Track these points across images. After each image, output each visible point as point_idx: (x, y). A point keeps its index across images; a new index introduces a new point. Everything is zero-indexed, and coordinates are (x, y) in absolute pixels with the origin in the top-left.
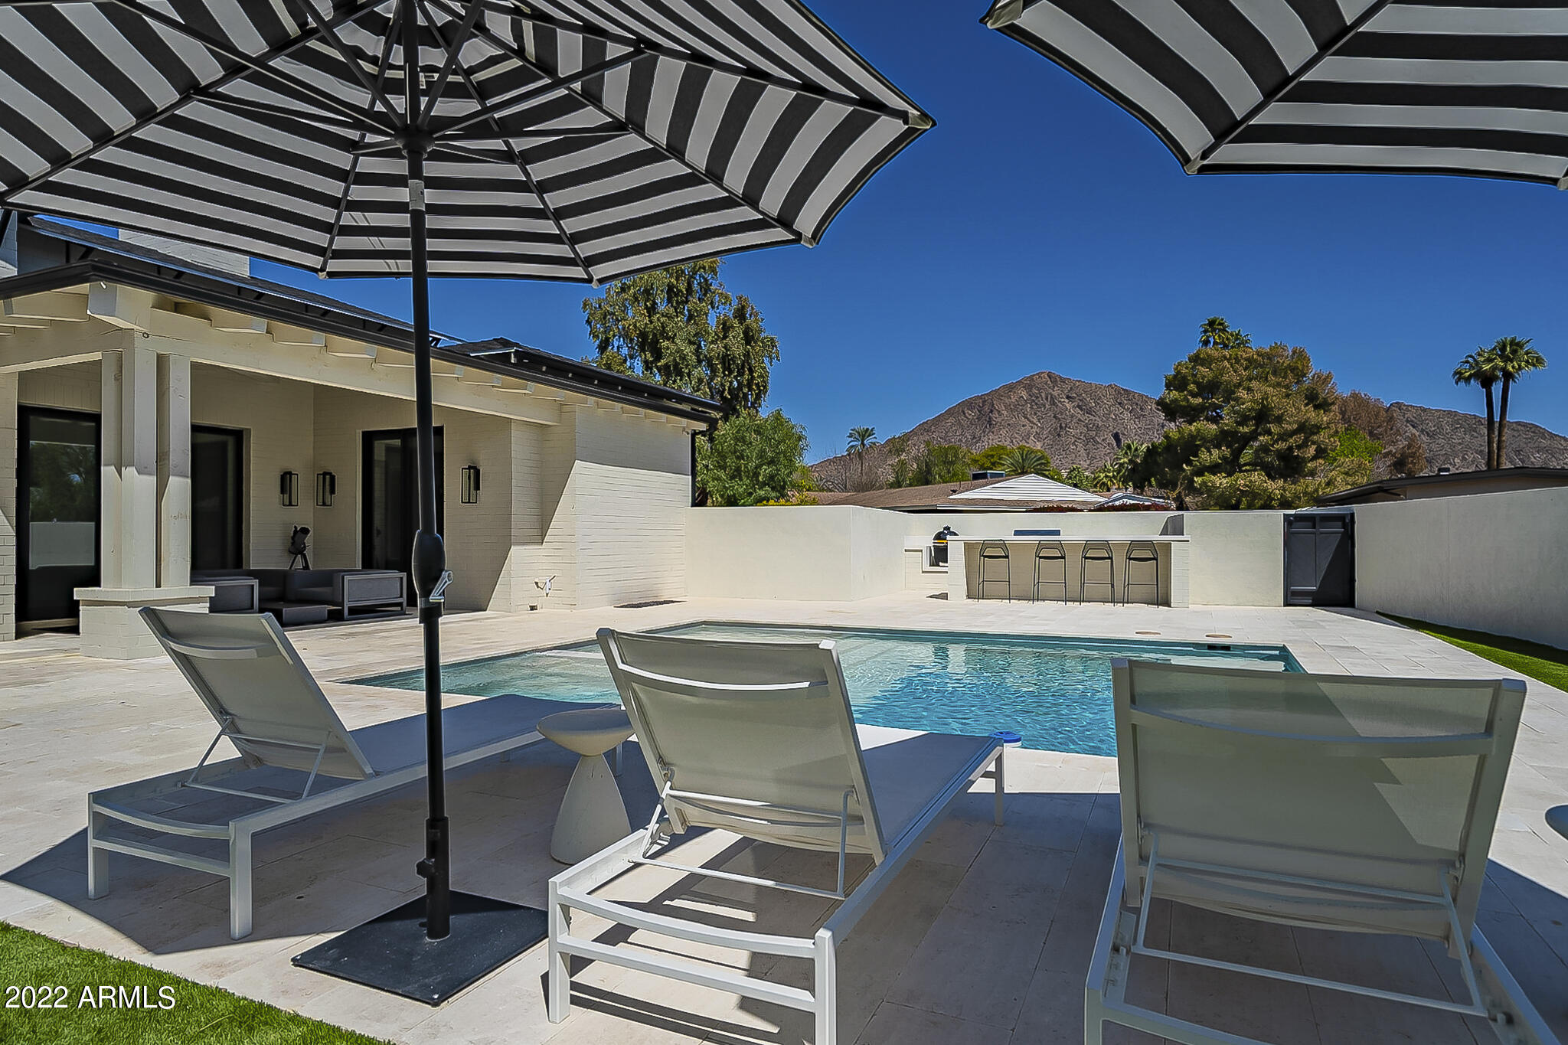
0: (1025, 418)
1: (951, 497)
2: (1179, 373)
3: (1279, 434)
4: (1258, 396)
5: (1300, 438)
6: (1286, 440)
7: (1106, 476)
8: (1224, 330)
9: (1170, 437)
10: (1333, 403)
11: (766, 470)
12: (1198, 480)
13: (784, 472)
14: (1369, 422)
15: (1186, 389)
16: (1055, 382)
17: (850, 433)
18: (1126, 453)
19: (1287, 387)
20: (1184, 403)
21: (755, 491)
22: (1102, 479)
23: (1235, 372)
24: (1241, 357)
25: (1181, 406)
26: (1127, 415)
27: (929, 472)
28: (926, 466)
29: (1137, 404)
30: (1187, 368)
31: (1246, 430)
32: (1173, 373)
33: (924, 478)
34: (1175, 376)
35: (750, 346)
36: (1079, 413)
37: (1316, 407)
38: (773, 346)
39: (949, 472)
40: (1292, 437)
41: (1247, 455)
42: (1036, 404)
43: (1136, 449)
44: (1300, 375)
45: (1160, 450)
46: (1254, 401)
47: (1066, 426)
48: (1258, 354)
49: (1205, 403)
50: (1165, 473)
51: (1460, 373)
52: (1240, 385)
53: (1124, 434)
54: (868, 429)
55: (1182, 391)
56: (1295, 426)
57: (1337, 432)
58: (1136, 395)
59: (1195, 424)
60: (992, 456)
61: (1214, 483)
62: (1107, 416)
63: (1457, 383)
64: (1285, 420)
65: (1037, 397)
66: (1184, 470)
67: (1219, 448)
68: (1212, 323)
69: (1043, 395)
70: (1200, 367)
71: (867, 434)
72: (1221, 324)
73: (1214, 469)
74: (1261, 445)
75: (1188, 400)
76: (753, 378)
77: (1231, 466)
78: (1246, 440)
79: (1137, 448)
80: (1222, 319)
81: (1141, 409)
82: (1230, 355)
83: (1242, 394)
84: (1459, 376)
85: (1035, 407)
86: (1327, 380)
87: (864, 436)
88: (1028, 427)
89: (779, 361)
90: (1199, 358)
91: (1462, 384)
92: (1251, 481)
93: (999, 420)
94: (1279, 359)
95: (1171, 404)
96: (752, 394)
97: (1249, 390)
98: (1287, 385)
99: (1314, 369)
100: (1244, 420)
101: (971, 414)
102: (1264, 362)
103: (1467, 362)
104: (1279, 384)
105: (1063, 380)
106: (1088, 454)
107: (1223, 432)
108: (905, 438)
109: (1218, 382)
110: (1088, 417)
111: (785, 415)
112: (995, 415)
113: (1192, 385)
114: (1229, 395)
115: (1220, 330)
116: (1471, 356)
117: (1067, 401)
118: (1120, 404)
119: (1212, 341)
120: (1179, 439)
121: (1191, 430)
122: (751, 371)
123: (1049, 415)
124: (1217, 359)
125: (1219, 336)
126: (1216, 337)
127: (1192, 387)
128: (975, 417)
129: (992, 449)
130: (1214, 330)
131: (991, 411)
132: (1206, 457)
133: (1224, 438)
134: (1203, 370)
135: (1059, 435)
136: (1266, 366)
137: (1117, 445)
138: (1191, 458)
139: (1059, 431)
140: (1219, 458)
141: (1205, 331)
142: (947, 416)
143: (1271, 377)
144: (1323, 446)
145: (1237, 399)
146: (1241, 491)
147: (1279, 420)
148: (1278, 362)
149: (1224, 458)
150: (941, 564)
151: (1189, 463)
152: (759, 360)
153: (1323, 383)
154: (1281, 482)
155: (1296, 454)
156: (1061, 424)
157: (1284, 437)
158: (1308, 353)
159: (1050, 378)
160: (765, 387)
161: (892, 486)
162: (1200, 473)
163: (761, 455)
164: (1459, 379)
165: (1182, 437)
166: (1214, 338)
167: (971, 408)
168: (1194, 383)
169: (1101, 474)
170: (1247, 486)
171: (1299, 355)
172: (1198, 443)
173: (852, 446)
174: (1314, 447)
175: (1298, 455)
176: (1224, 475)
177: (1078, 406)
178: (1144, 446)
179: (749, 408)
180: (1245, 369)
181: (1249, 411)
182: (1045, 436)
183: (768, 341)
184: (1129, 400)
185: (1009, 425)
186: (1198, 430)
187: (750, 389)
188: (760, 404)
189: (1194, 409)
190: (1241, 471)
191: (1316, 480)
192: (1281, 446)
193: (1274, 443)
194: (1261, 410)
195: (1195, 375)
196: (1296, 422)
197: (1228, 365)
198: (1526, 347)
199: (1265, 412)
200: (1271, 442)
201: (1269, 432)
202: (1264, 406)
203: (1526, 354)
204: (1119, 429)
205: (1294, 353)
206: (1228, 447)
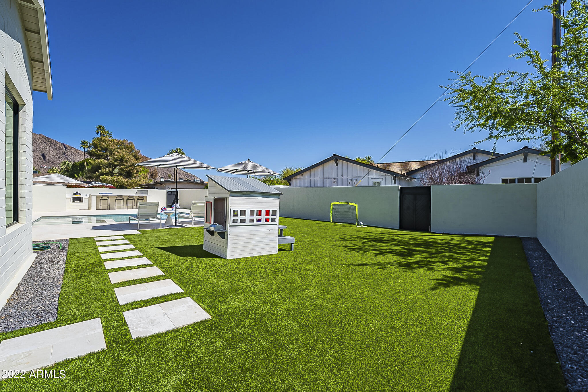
2: (94, 143)
3: (127, 166)
4: (121, 154)
5: (132, 167)
6: (129, 168)
7: (53, 172)
8: (104, 130)
9: (91, 163)
10: (141, 159)
12: (101, 177)
15: (97, 149)
19: (129, 153)
20: (96, 153)
23: (113, 146)
24: (115, 141)
26: (48, 147)
29: (53, 144)
30: (97, 142)
31: (117, 163)
32: (92, 143)
37: (137, 159)
41: (116, 171)
44: (132, 150)
45: (78, 165)
46: (119, 155)
48: (120, 141)
49: (104, 154)
52: (114, 150)
53: (47, 155)
56: (131, 164)
58: (53, 140)
59: (100, 160)
61: (107, 179)
62: (38, 146)
64: (128, 162)
66: (96, 174)
67: (108, 168)
68: (100, 127)
70: (102, 142)
73: (107, 174)
74: (121, 168)
75: (98, 152)
77: (112, 174)
78: (115, 166)
79: (67, 163)
80: (104, 127)
81: (55, 146)
82: (111, 140)
83: (116, 153)
95: (92, 152)
97: (118, 152)
99: (136, 148)
100: (116, 160)
103: (170, 152)
104: (126, 152)
107: (110, 164)
109: (108, 148)
114: (111, 153)
115: (103, 130)
118: (45, 142)
121: (99, 162)
126: (102, 132)
130: (101, 129)
132: (104, 170)
133: (109, 165)
134: (103, 144)
136: (122, 145)
137: (43, 158)
138: (99, 170)
140: (108, 171)
141: (98, 129)
143: (124, 149)
144: (138, 170)
145: (114, 154)
146: (115, 181)
147: (126, 162)
148: (126, 145)
149: (110, 171)
150: (76, 202)
151: (98, 172)
153: (138, 153)
154: (127, 179)
158: (134, 144)
162: (102, 175)
165: (96, 163)
166: (101, 132)
168: (100, 147)
169: (51, 171)
170: (117, 180)
172: (101, 166)
174: (136, 170)
175: (132, 172)
176: (110, 176)
178: (70, 163)
180: (116, 145)
181: (118, 158)
184: (49, 142)
186: (101, 162)
189: (99, 155)
190: (115, 175)
191: (136, 179)
192: (127, 169)
193: (125, 168)
194: (121, 158)
195: (100, 145)
196: (132, 163)
197: (111, 144)
198: (182, 151)
199: (123, 159)
200: (124, 168)
201: (124, 165)
202: (122, 157)
203: (182, 152)
204: (45, 152)
205: (130, 143)
206: (111, 168)
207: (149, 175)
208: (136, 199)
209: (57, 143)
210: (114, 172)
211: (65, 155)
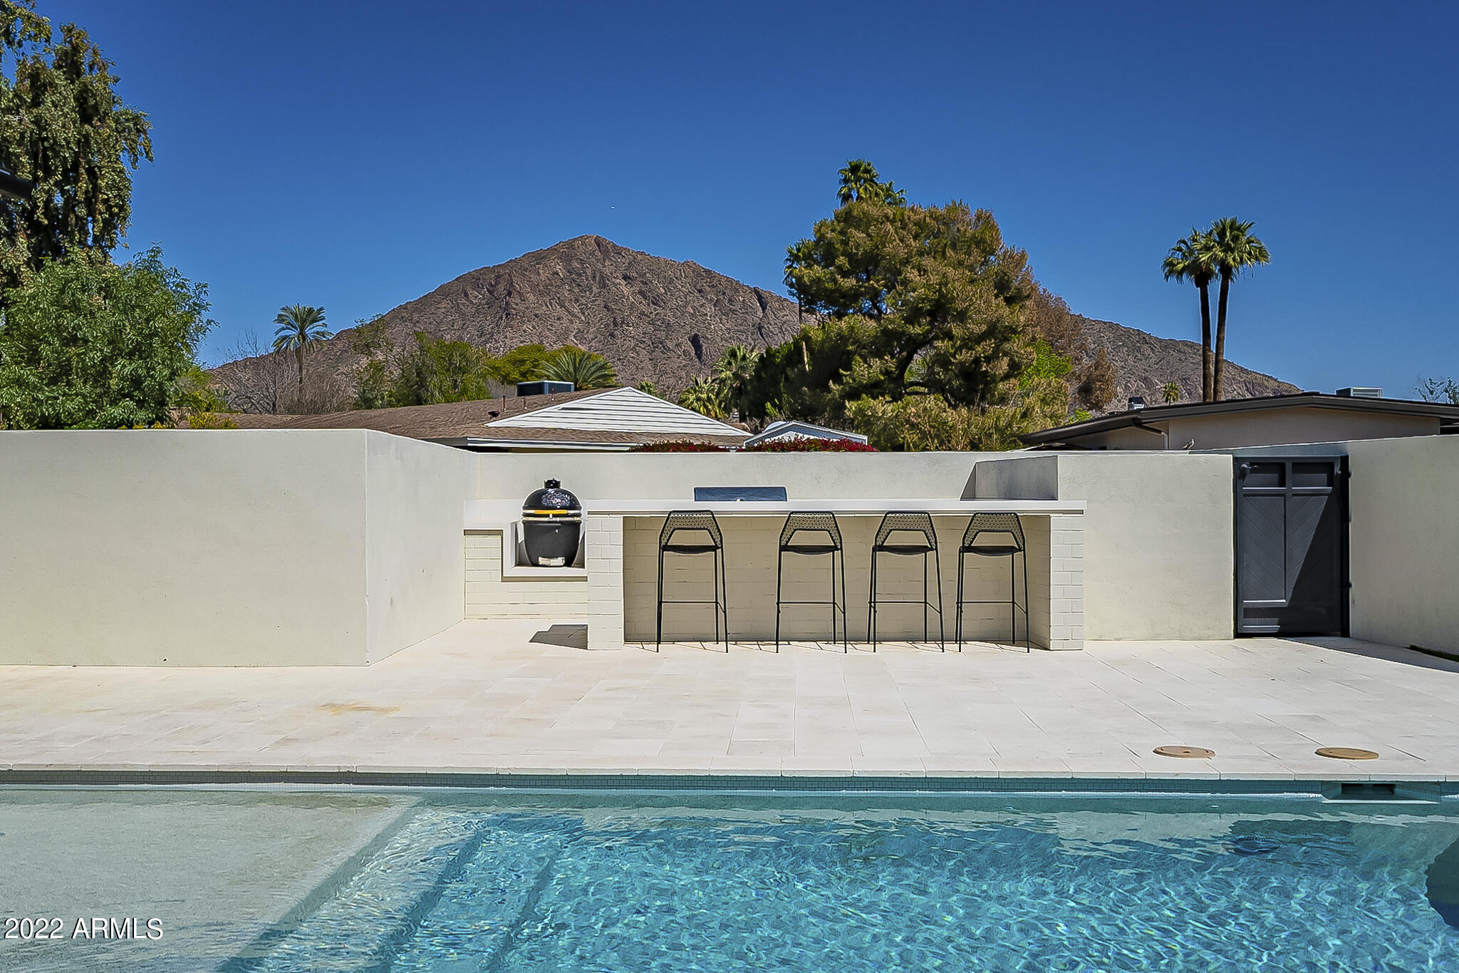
0: (562, 306)
1: (490, 425)
2: (821, 238)
3: (963, 339)
4: (934, 279)
5: (989, 345)
6: (972, 349)
7: (698, 399)
8: (871, 181)
9: (810, 338)
10: (1028, 297)
11: (124, 366)
12: (851, 406)
13: (162, 372)
14: (1050, 329)
15: (832, 264)
16: (605, 253)
17: (280, 316)
18: (730, 363)
19: (971, 268)
20: (830, 286)
21: (101, 408)
22: (692, 403)
23: (902, 241)
24: (909, 219)
25: (826, 289)
26: (709, 309)
27: (422, 384)
28: (418, 375)
29: (724, 294)
30: (833, 231)
31: (918, 330)
32: (813, 239)
33: (414, 394)
34: (817, 243)
35: (91, 125)
36: (641, 302)
37: (1009, 301)
38: (138, 131)
39: (455, 386)
40: (979, 344)
41: (915, 371)
42: (579, 285)
43: (744, 358)
44: (988, 251)
45: (778, 360)
46: (928, 286)
47: (623, 322)
48: (931, 217)
49: (860, 286)
50: (802, 395)
51: (1171, 264)
52: (906, 262)
53: (707, 338)
54: (311, 311)
55: (827, 266)
56: (984, 328)
57: (1034, 339)
58: (723, 279)
59: (846, 319)
60: (523, 362)
61: (874, 411)
62: (681, 309)
63: (1167, 277)
64: (971, 317)
65: (580, 275)
66: (830, 390)
67: (881, 358)
68: (855, 169)
69: (589, 272)
70: (853, 231)
71: (311, 318)
72: (868, 171)
73: (874, 389)
74: (937, 354)
75: (835, 281)
76: (96, 188)
77: (894, 386)
78: (914, 345)
79: (744, 356)
80: (869, 165)
81: (730, 300)
82: (894, 214)
83: (912, 274)
84: (1171, 269)
85: (576, 290)
86: (1020, 261)
87: (304, 321)
88: (565, 321)
89: (151, 159)
90: (851, 216)
91: (1173, 280)
92: (925, 409)
93: (522, 307)
94: (959, 226)
95: (810, 286)
96: (94, 221)
97: (922, 270)
98: (972, 265)
99: (1007, 242)
100: (913, 315)
101: (477, 297)
102: (939, 229)
103: (1179, 249)
104: (960, 263)
105: (618, 251)
106: (655, 366)
107: (885, 332)
108: (378, 326)
109: (878, 255)
110: (655, 309)
111: (166, 263)
112: (515, 300)
113: (842, 258)
114: (894, 279)
115: (866, 180)
116: (1184, 242)
117: (623, 282)
118: (700, 291)
119: (855, 195)
120: (823, 341)
121: (840, 328)
122: (93, 175)
123: (597, 303)
124: (877, 220)
125: (866, 189)
126: (861, 190)
127: (841, 260)
128: (484, 302)
129: (521, 351)
130: (858, 180)
131: (509, 294)
132: (862, 371)
133: (885, 342)
134: (858, 235)
135: (612, 335)
136: (942, 235)
137: (696, 354)
138: (841, 371)
139: (615, 326)
140: (881, 372)
141: (846, 181)
142: (438, 298)
143: (949, 252)
144: (1017, 359)
145: (905, 283)
147: (962, 317)
148: (959, 230)
149: (887, 373)
150: (541, 560)
151: (838, 379)
152: (110, 156)
153: (1016, 266)
154: (964, 412)
155: (984, 369)
156: (615, 319)
157: (970, 342)
158: (997, 219)
159: (598, 245)
160: (121, 208)
161: (357, 406)
162: (854, 395)
163: (114, 340)
164: (1171, 272)
165: (828, 338)
166: (858, 192)
167: (477, 287)
168: (846, 254)
169: (690, 396)
171: (985, 220)
172: (850, 348)
173: (284, 338)
174: (1006, 360)
175: (986, 371)
176: (887, 399)
177: (641, 293)
178: (754, 354)
179: (90, 248)
180: (916, 237)
181: (923, 302)
182: (591, 336)
183: (127, 120)
184: (713, 286)
185: (536, 316)
186: (852, 329)
187: (91, 212)
188: (112, 240)
189: (844, 295)
190: (910, 394)
191: (1009, 410)
192: (965, 356)
193: (955, 353)
194: (937, 301)
195: (845, 243)
196: (985, 321)
197: (892, 230)
198: (1248, 234)
199: (944, 305)
200: (952, 351)
201: (949, 336)
202: (942, 295)
203: (1249, 242)
204: (699, 330)
205: (979, 218)
206: (893, 356)
207: (1071, 388)
208: (949, 545)
209: (736, 287)
210: (908, 377)
211: (761, 334)
